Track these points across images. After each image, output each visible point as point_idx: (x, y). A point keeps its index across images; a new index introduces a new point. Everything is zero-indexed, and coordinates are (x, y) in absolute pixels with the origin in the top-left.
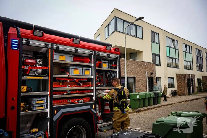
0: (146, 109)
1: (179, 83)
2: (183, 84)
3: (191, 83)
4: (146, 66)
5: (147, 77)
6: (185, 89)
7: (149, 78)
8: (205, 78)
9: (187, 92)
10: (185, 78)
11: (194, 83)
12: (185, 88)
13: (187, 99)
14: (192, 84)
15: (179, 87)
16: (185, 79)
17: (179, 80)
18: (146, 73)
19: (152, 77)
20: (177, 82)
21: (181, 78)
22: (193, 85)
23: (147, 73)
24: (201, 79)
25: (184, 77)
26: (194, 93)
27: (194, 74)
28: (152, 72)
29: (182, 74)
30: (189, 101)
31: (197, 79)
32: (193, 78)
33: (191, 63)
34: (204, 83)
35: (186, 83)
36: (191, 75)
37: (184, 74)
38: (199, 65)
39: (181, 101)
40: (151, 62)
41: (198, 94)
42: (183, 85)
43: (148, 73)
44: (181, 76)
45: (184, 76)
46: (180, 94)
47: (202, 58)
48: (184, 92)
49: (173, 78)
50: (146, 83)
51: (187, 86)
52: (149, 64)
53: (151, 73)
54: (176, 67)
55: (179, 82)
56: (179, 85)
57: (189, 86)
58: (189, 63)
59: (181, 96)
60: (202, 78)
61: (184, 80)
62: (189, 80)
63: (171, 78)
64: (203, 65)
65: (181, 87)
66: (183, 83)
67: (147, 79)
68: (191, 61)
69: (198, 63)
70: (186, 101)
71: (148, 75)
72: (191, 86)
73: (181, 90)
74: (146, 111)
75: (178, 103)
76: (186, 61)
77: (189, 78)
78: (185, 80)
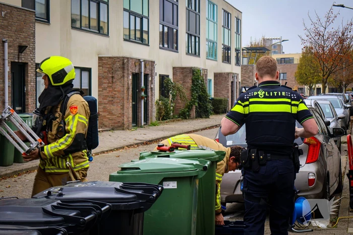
0: (9, 172)
1: (105, 89)
2: (119, 91)
3: (142, 89)
4: (4, 19)
5: (7, 62)
6: (123, 109)
7: (13, 64)
8: (182, 73)
9: (131, 120)
10: (126, 71)
11: (152, 88)
12: (123, 106)
13: (132, 141)
14: (146, 93)
15: (106, 101)
16: (126, 75)
17: (106, 78)
18: (3, 46)
19: (23, 60)
20: (100, 84)
21: (112, 71)
22: (147, 97)
23: (6, 45)
24: (171, 77)
25: (123, 68)
26: (150, 122)
27: (153, 60)
28: (24, 44)
29: (118, 58)
30: (138, 144)
31: (160, 75)
32: (148, 72)
33: (145, 21)
34: (178, 89)
35: (128, 89)
36: (144, 61)
37: (124, 58)
38: (166, 29)
39: (116, 147)
40: (19, 5)
41: (161, 126)
42: (118, 95)
43: (9, 46)
44: (114, 63)
45: (123, 64)
46: (106, 123)
47: (175, 7)
48: (120, 119)
49: (89, 70)
50: (4, 82)
51: (130, 97)
52: (15, 13)
53: (22, 49)
54: (99, 30)
55: (106, 85)
56: (105, 93)
57: (136, 98)
58: (138, 20)
59: (110, 133)
60: (174, 74)
61: (123, 76)
62: (136, 77)
63: (82, 69)
64: (177, 30)
65: (111, 102)
66: (118, 86)
67: (8, 69)
68: (146, 14)
69: (165, 23)
70: (129, 146)
71: (8, 54)
72: (142, 98)
73: (111, 113)
74: (13, 179)
75: (107, 151)
76: (131, 13)
77: (137, 71)
78: (126, 79)
